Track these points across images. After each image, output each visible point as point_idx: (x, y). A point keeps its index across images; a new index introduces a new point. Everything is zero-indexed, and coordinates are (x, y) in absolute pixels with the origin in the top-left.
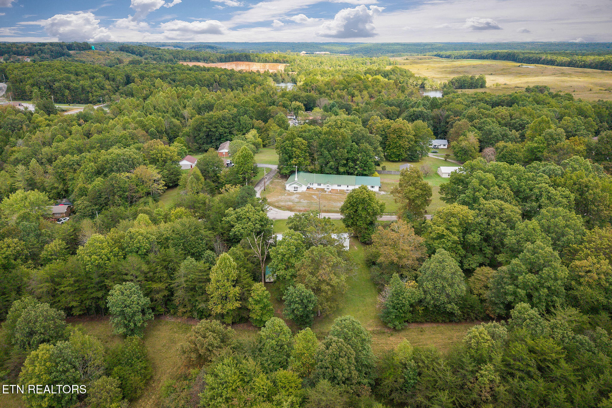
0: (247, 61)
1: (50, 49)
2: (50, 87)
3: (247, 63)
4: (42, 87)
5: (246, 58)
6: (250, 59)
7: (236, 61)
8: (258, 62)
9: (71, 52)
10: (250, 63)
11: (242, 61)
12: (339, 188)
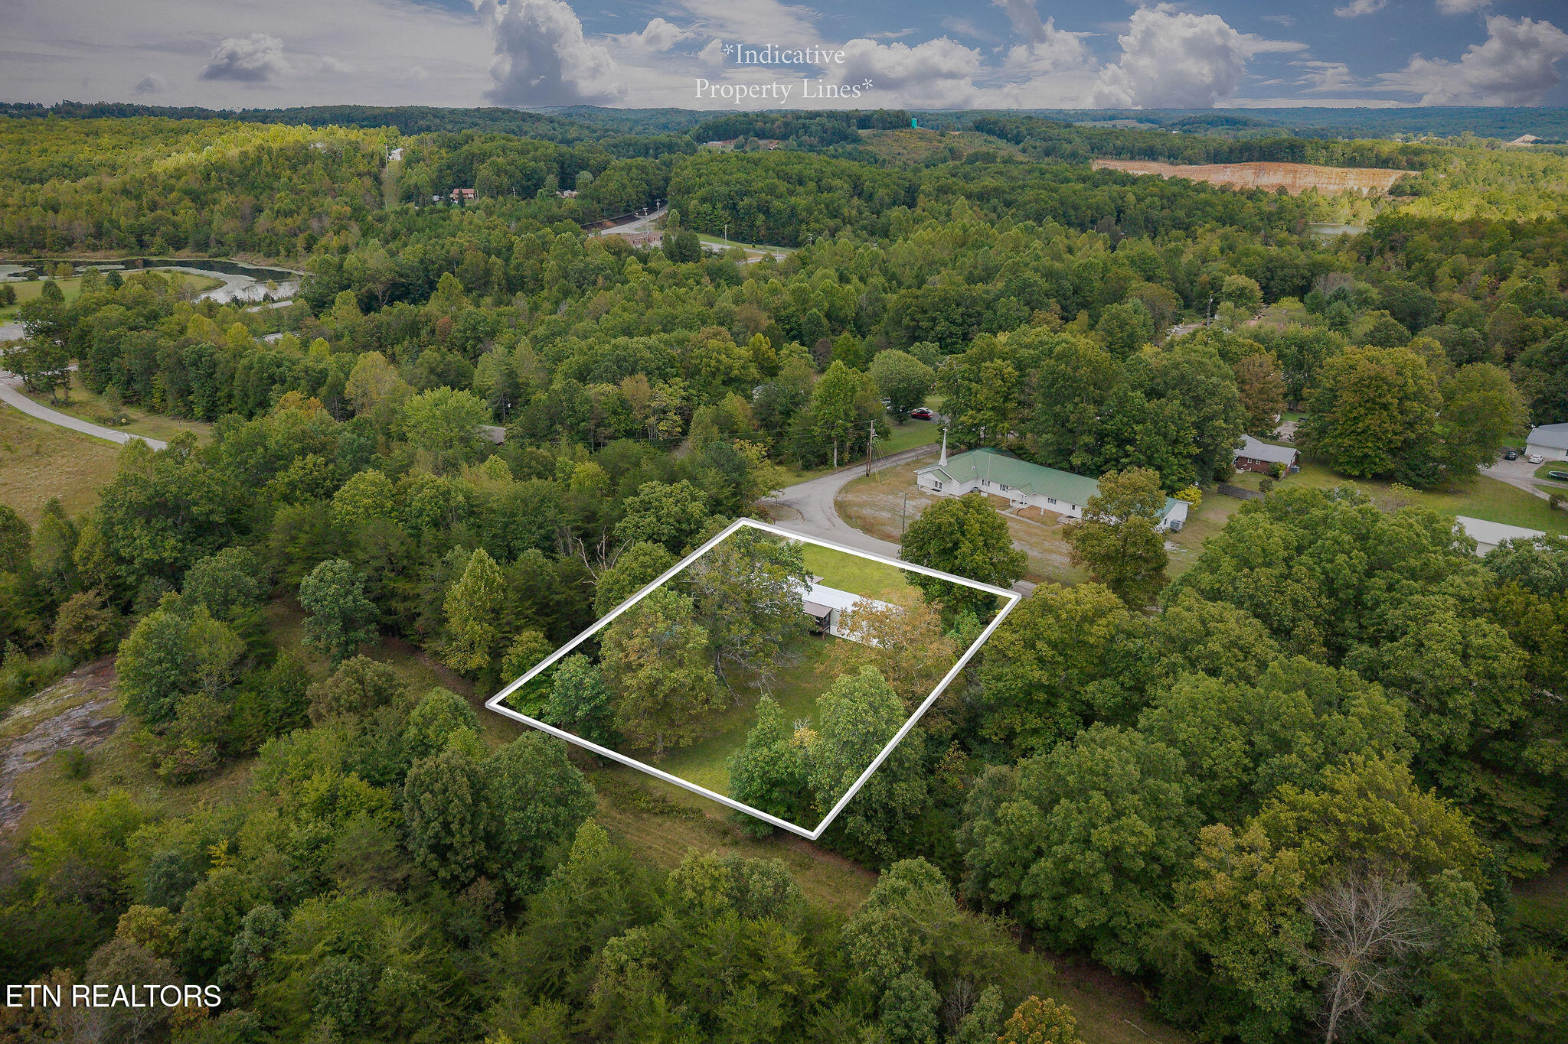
0: (1294, 160)
1: (823, 126)
2: (734, 207)
3: (1290, 166)
4: (719, 205)
5: (1291, 152)
6: (1304, 156)
7: (1258, 160)
8: (1326, 164)
9: (863, 133)
10: (1299, 167)
11: (1280, 160)
12: (1051, 507)
